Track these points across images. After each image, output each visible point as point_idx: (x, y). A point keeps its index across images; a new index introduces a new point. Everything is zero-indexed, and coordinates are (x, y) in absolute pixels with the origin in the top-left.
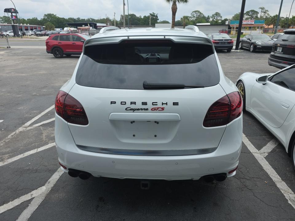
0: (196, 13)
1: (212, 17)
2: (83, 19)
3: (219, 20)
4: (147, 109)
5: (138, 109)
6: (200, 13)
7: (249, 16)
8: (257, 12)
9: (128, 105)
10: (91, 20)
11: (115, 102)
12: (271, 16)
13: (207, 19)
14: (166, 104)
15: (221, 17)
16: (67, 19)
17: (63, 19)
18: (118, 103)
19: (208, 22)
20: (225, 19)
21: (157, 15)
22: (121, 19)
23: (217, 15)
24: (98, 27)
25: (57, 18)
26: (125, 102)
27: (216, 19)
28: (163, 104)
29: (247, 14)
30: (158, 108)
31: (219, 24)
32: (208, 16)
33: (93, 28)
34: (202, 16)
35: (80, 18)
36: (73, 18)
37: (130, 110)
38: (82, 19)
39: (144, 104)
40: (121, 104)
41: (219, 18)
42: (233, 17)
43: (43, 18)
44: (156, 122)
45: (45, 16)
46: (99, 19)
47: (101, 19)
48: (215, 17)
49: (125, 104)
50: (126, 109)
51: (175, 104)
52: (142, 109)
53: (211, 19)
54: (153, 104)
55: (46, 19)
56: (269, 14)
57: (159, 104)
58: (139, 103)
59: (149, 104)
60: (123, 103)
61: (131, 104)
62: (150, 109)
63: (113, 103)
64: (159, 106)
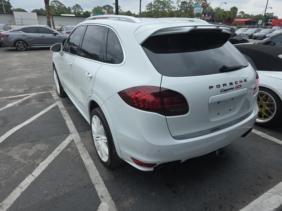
0: (55, 3)
1: (73, 9)
3: (81, 12)
4: (233, 88)
5: (228, 90)
6: (60, 3)
7: (106, 10)
8: (112, 7)
9: (222, 87)
11: (212, 86)
12: (123, 12)
13: (68, 11)
14: (242, 81)
15: (82, 9)
18: (215, 87)
19: (70, 13)
20: (86, 11)
21: (8, 1)
23: (77, 7)
26: (219, 85)
27: (78, 11)
28: (240, 82)
29: (104, 9)
30: (239, 86)
31: (82, 16)
32: (69, 7)
34: (63, 7)
37: (224, 91)
39: (231, 84)
40: (217, 87)
41: (80, 10)
42: (93, 10)
48: (76, 9)
49: (220, 87)
50: (221, 91)
51: (245, 81)
52: (230, 89)
53: (73, 11)
54: (236, 83)
56: (122, 10)
57: (239, 82)
58: (228, 84)
59: (234, 83)
60: (219, 86)
61: (223, 86)
62: (234, 88)
63: (211, 87)
64: (239, 84)
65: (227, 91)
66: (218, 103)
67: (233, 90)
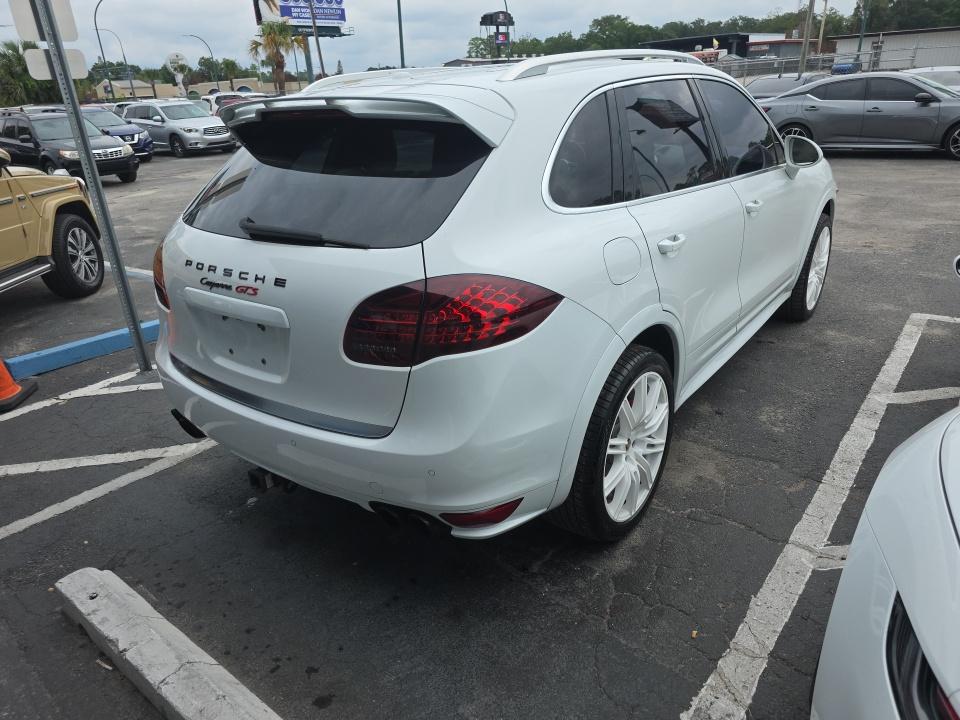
2: (713, 24)
4: (229, 288)
9: (205, 273)
10: (740, 22)
11: (191, 262)
14: (263, 280)
16: (661, 27)
17: (648, 28)
18: (194, 264)
22: (858, 7)
24: (752, 49)
25: (629, 29)
28: (257, 278)
30: (248, 288)
33: (729, 53)
35: (703, 21)
36: (681, 23)
37: (207, 284)
38: (709, 24)
39: (228, 273)
40: (197, 268)
43: (586, 31)
44: (259, 325)
45: (594, 25)
46: (772, 17)
47: (778, 17)
49: (202, 268)
50: (201, 282)
51: (280, 282)
52: (222, 286)
54: (242, 275)
55: (596, 35)
57: (251, 278)
58: (220, 271)
59: (235, 274)
60: (200, 266)
61: (209, 270)
62: (234, 288)
63: (189, 263)
64: (250, 282)
65: (214, 289)
66: (225, 318)
67: (227, 291)
